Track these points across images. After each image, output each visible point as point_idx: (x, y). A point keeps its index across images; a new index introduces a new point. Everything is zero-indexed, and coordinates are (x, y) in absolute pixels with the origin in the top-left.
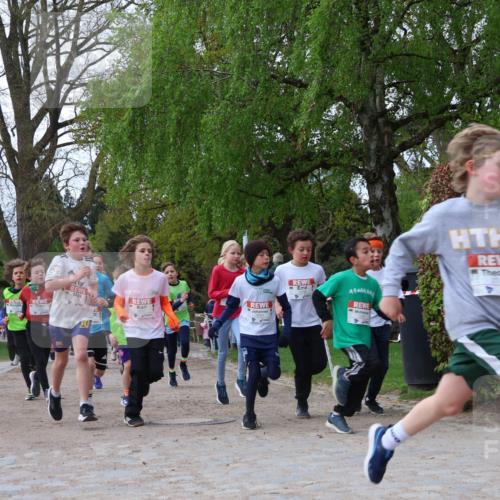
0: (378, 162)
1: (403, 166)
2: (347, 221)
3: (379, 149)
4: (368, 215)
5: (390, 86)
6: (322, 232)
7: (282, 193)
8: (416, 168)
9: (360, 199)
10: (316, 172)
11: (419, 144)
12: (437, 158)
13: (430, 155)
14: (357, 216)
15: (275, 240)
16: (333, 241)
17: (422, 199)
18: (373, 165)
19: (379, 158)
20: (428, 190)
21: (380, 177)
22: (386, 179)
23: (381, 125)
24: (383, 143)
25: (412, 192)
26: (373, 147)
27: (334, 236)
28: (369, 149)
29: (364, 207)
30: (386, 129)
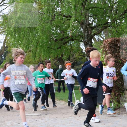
0: (87, 39)
1: (95, 40)
2: (79, 56)
3: (88, 35)
4: (85, 54)
5: (91, 17)
6: (72, 59)
7: (60, 48)
8: (99, 40)
9: (83, 50)
10: (70, 42)
11: (99, 33)
12: (105, 38)
13: (102, 37)
14: (82, 55)
15: (58, 61)
16: (75, 62)
17: (101, 49)
18: (86, 39)
19: (88, 38)
20: (102, 47)
21: (88, 43)
22: (90, 44)
23: (88, 28)
24: (89, 33)
25: (98, 47)
26: (86, 34)
27: (75, 60)
28: (85, 35)
29: (84, 52)
30: (90, 29)
